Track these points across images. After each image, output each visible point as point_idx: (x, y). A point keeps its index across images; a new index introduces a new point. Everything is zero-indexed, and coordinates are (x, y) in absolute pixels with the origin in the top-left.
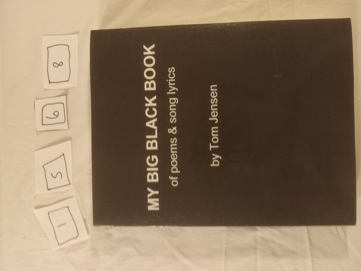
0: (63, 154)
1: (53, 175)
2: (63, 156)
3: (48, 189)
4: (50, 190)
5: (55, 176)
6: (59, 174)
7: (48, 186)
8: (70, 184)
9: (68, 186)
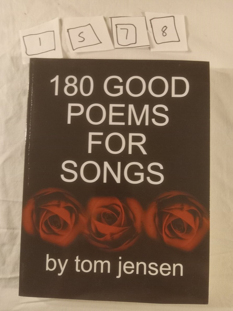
0: (101, 43)
1: (82, 33)
2: (100, 42)
3: (68, 30)
4: (68, 31)
5: (80, 35)
6: (82, 39)
7: (71, 30)
8: (74, 50)
9: (72, 48)
